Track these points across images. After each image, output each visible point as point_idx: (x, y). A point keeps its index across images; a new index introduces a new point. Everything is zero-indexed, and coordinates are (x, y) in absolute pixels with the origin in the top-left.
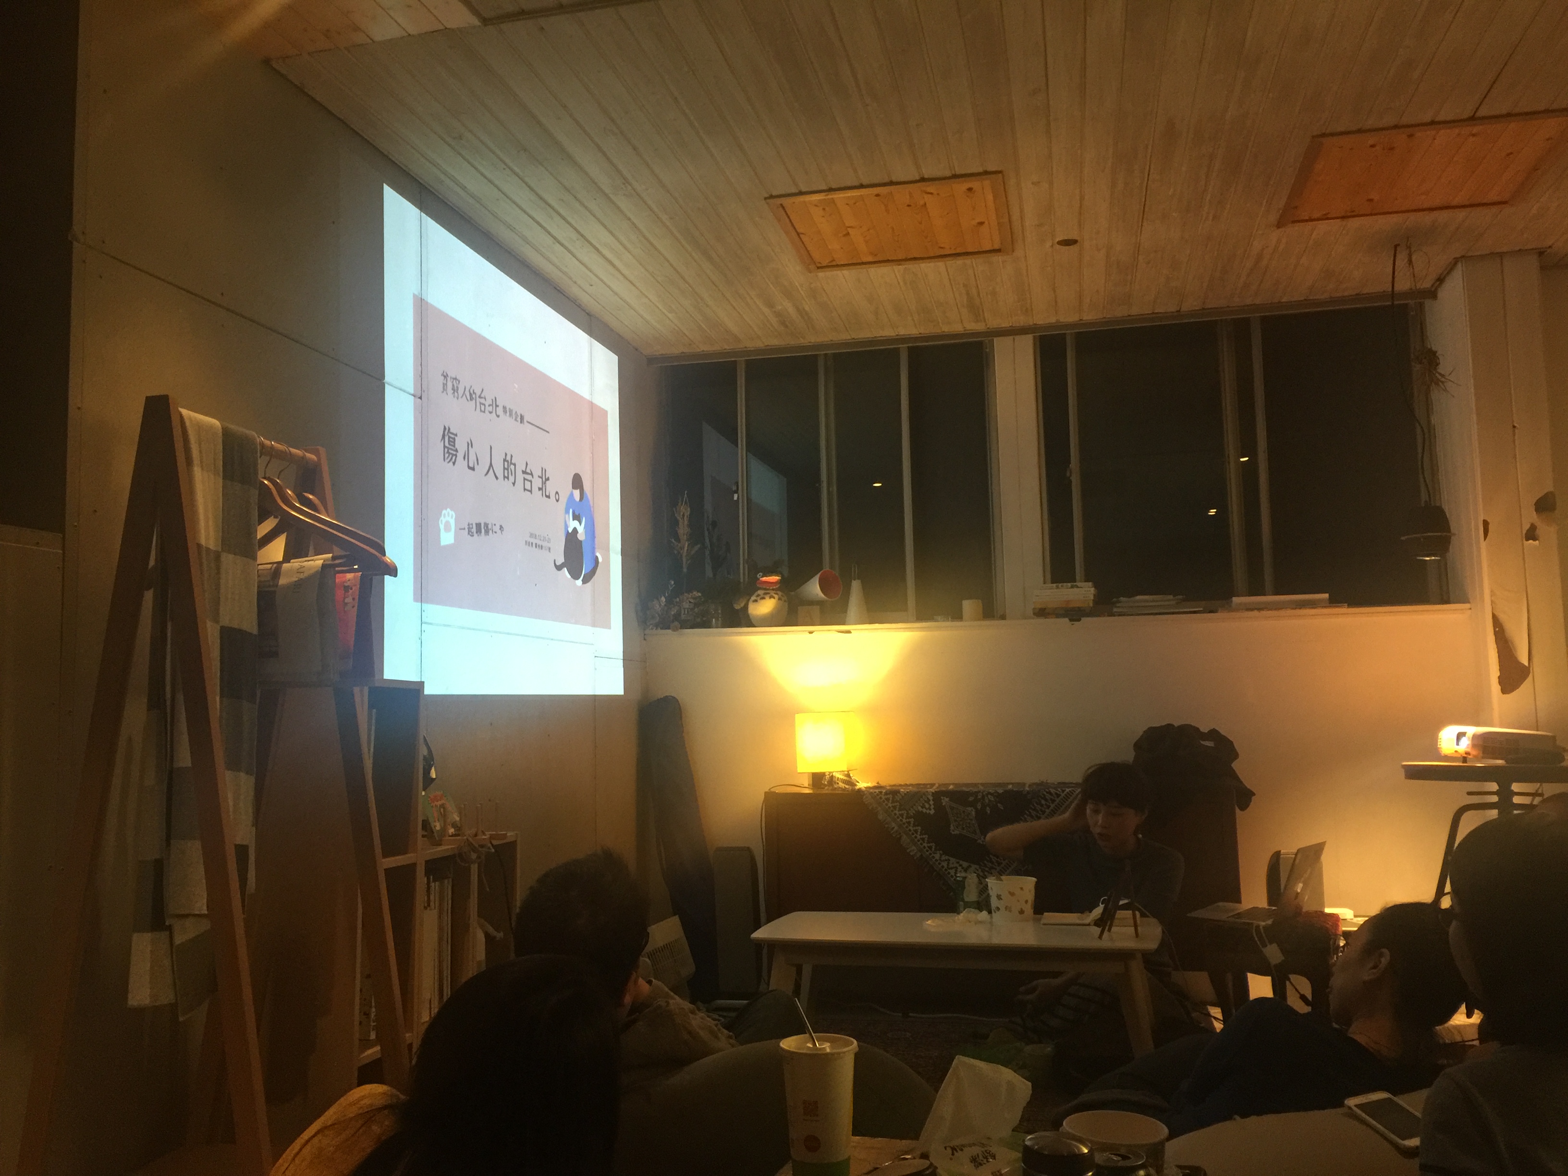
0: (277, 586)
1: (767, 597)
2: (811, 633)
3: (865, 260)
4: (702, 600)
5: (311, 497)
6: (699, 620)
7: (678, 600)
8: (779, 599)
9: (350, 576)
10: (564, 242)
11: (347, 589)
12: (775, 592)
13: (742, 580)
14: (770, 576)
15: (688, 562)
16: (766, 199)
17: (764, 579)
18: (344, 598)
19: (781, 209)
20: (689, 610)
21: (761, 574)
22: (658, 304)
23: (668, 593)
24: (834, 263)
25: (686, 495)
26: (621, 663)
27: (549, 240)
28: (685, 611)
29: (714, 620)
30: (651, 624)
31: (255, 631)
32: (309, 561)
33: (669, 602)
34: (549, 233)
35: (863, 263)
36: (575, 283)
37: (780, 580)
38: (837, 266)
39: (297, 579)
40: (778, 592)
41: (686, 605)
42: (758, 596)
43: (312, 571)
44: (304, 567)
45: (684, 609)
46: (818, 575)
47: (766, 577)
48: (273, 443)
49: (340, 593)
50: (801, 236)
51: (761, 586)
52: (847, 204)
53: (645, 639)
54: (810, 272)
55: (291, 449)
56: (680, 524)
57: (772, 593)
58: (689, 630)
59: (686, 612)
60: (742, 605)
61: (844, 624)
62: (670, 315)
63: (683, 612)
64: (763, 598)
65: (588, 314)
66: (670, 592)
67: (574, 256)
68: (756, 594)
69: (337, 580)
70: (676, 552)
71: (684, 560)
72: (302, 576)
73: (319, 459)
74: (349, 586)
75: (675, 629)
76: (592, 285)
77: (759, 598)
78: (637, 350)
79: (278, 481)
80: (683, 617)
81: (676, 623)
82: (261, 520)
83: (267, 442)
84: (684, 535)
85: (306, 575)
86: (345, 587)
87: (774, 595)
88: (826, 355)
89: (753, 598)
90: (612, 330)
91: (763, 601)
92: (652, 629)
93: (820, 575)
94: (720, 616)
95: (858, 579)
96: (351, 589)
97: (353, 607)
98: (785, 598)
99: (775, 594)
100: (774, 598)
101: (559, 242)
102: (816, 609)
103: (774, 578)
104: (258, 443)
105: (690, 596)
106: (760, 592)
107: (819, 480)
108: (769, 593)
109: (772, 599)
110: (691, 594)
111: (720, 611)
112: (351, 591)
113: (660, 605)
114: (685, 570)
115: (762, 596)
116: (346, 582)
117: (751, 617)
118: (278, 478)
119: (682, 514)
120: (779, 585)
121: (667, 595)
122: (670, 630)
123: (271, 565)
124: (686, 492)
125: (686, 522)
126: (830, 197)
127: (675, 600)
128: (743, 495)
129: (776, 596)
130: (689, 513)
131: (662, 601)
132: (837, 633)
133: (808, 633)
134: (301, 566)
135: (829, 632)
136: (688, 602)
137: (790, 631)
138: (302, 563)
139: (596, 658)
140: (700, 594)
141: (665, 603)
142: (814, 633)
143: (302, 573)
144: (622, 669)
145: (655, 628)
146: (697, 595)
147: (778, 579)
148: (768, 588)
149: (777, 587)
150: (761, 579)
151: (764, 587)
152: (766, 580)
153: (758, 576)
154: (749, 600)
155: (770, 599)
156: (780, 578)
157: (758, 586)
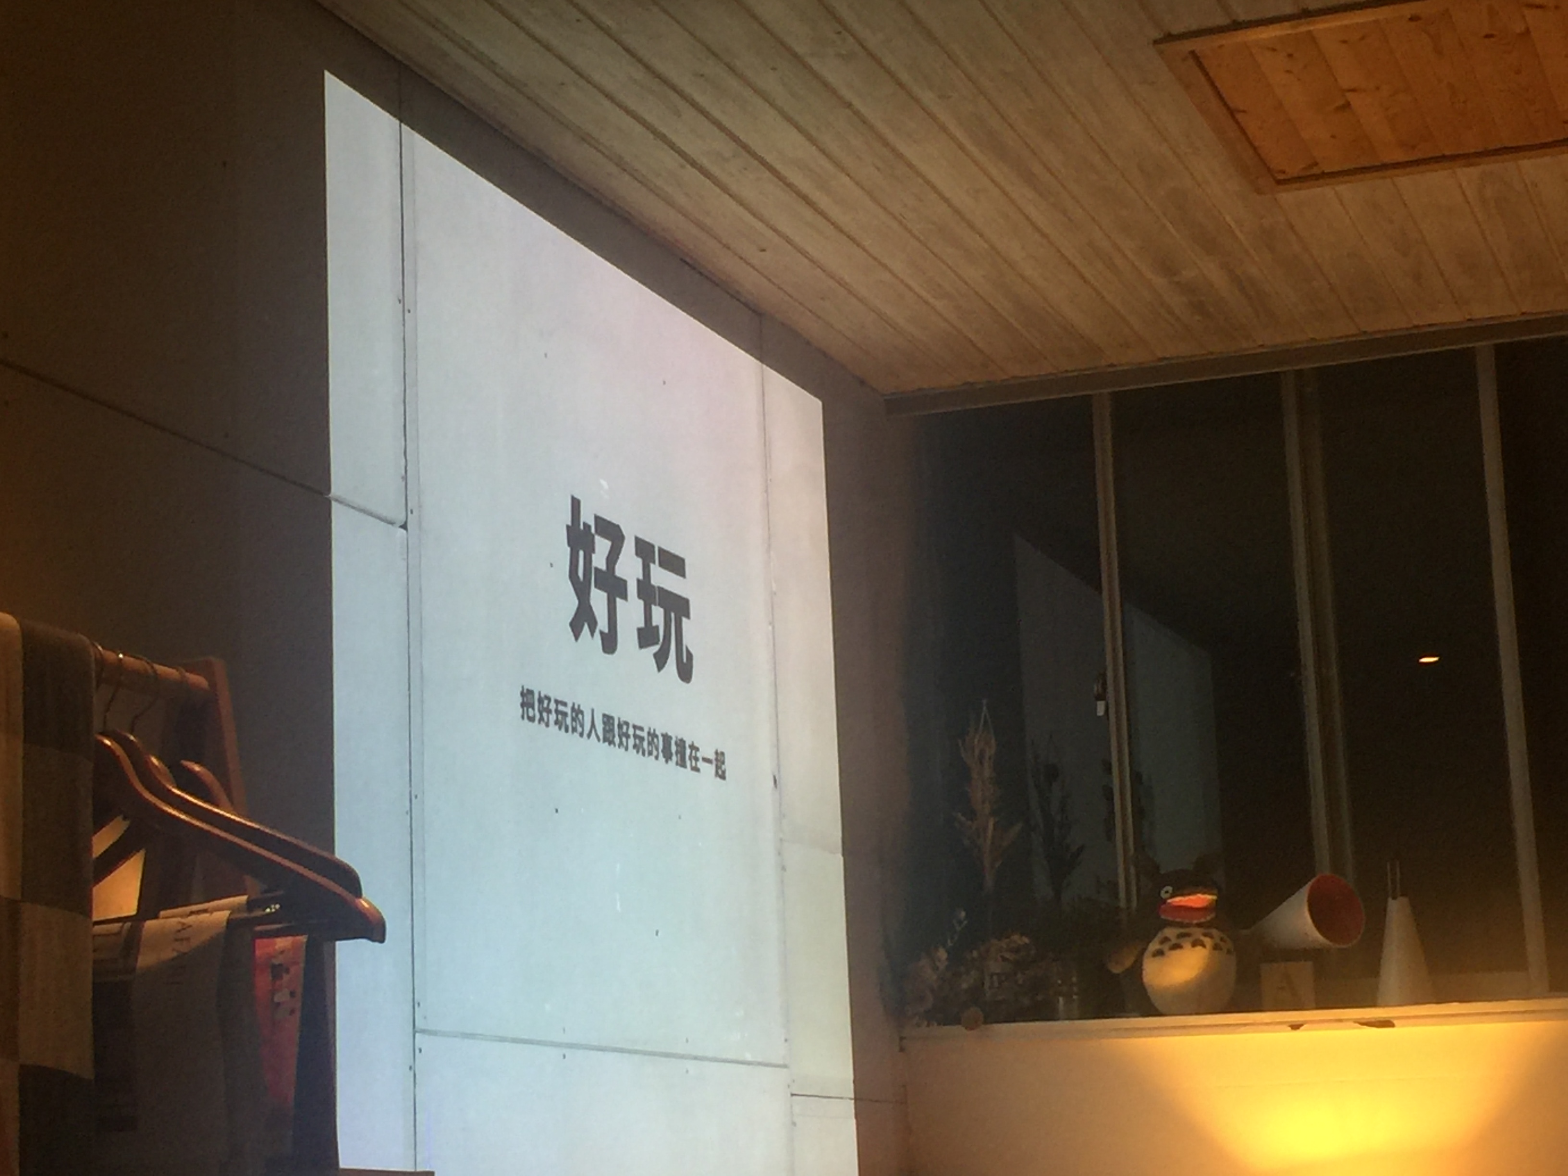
0: (134, 969)
1: (1187, 945)
2: (1295, 1027)
3: (1387, 160)
4: (1033, 953)
5: (197, 768)
6: (1026, 1001)
7: (975, 954)
8: (1216, 947)
9: (282, 943)
10: (705, 162)
11: (277, 971)
12: (1201, 930)
13: (1123, 904)
14: (1189, 894)
15: (997, 865)
16: (1156, 42)
17: (1178, 900)
18: (273, 994)
19: (1191, 62)
20: (1003, 978)
22: (911, 283)
23: (952, 938)
24: (1315, 170)
25: (985, 708)
26: (849, 1108)
27: (670, 160)
28: (992, 981)
29: (1061, 999)
30: (916, 1015)
31: (88, 1073)
32: (198, 912)
33: (956, 960)
34: (672, 146)
35: (1385, 167)
36: (727, 247)
37: (1217, 901)
38: (1323, 175)
39: (175, 954)
40: (1214, 932)
41: (995, 967)
43: (205, 937)
44: (190, 926)
45: (992, 975)
46: (1304, 892)
47: (1182, 895)
48: (121, 656)
49: (263, 981)
50: (1239, 117)
51: (1170, 919)
52: (1344, 42)
53: (902, 1050)
54: (1259, 191)
55: (157, 667)
56: (975, 775)
57: (1197, 933)
58: (1004, 1026)
59: (996, 984)
60: (1128, 962)
61: (1374, 1005)
62: (939, 304)
63: (987, 984)
64: (1177, 947)
65: (754, 311)
66: (956, 938)
67: (725, 189)
68: (1160, 936)
69: (258, 953)
70: (966, 842)
71: (987, 859)
72: (184, 948)
73: (213, 685)
74: (280, 965)
75: (972, 1025)
76: (764, 250)
77: (1165, 947)
78: (862, 382)
79: (132, 738)
80: (990, 993)
81: (974, 1010)
82: (99, 825)
83: (109, 655)
84: (983, 802)
85: (195, 943)
86: (274, 967)
87: (1202, 938)
88: (1299, 373)
89: (1154, 946)
90: (808, 343)
91: (1178, 952)
92: (918, 1025)
93: (1312, 888)
94: (1075, 989)
95: (1402, 895)
96: (287, 971)
97: (292, 1012)
98: (1230, 945)
99: (1205, 935)
100: (1204, 946)
101: (694, 164)
102: (1307, 967)
103: (1201, 899)
104: (93, 658)
105: (1004, 946)
106: (1170, 932)
107: (1294, 660)
109: (1199, 948)
110: (1006, 941)
111: (1074, 979)
112: (286, 977)
113: (935, 969)
114: (990, 884)
115: (1174, 941)
116: (274, 957)
117: (1149, 990)
118: (132, 734)
119: (977, 752)
120: (1213, 915)
121: (950, 944)
122: (960, 1026)
123: (120, 924)
124: (985, 702)
125: (987, 772)
126: (1303, 29)
127: (969, 956)
128: (1117, 704)
129: (1207, 941)
130: (993, 751)
131: (939, 961)
132: (1359, 1026)
133: (1290, 1028)
134: (183, 924)
135: (1341, 1024)
136: (1000, 959)
137: (1245, 1025)
138: (179, 919)
139: (794, 1097)
140: (1026, 940)
141: (946, 963)
142: (1302, 1028)
143: (182, 940)
144: (853, 1122)
145: (926, 1023)
146: (1020, 942)
147: (1209, 900)
148: (1187, 921)
149: (1208, 918)
150: (1169, 901)
151: (1178, 920)
152: (1182, 904)
153: (1163, 895)
154: (1144, 950)
155: (1193, 949)
156: (1215, 897)
157: (1163, 917)
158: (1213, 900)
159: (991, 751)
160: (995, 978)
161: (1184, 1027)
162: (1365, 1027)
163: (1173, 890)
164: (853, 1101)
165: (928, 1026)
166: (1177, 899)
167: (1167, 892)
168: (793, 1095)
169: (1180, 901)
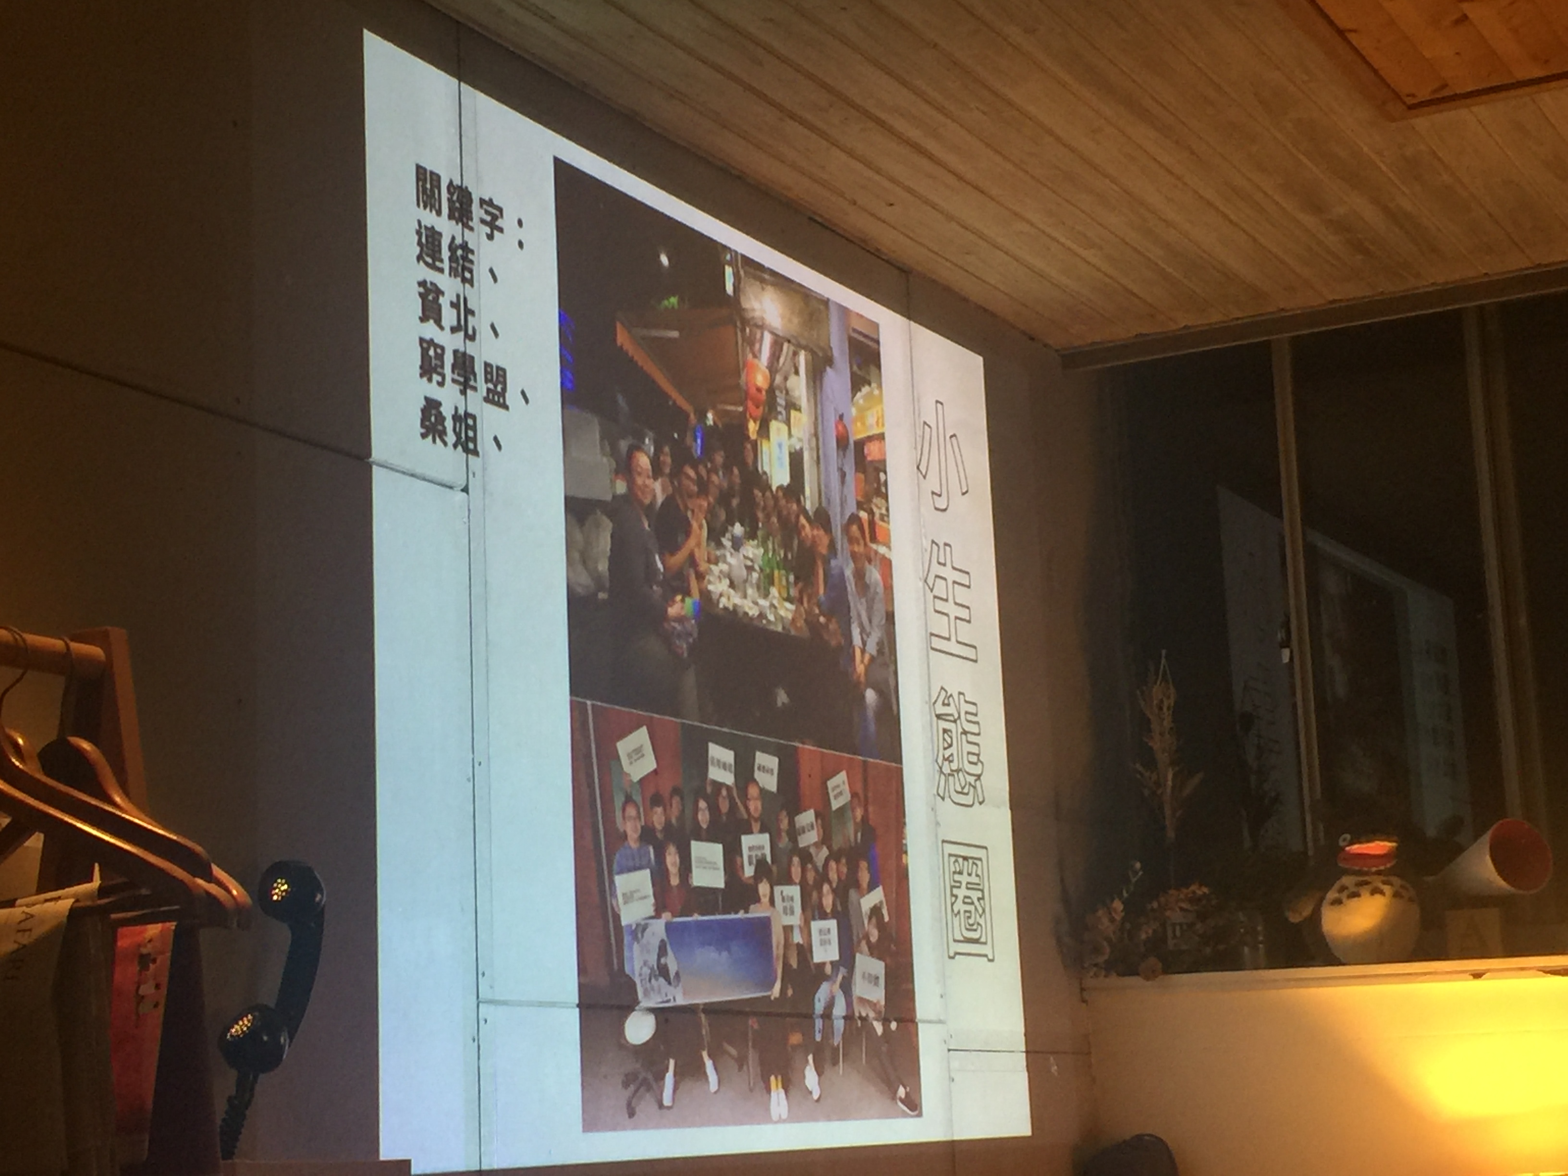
1: (1365, 892)
2: (1477, 975)
4: (1214, 902)
5: (85, 745)
6: (1207, 951)
7: (1155, 905)
8: (1396, 895)
9: (153, 930)
11: (145, 960)
12: (1382, 878)
13: (1310, 852)
14: (1368, 841)
15: (1178, 813)
17: (1356, 848)
18: (138, 987)
20: (1185, 927)
21: (1348, 836)
23: (1128, 890)
25: (1163, 661)
26: (1021, 1060)
28: (1174, 931)
29: (1246, 950)
30: (1096, 965)
32: (49, 900)
33: (1134, 909)
37: (1397, 848)
40: (1396, 881)
41: (1175, 917)
42: (1343, 889)
43: (48, 927)
45: (1174, 925)
46: (1486, 838)
47: (1360, 843)
49: (123, 972)
51: (1349, 866)
53: (1082, 1001)
54: (1394, 121)
56: (1155, 726)
57: (1377, 882)
58: (1185, 977)
59: (1178, 933)
60: (1307, 912)
63: (1170, 933)
64: (1357, 895)
66: (1132, 888)
68: (1337, 885)
69: (121, 942)
70: (1146, 792)
71: (1168, 812)
73: (109, 655)
74: (149, 954)
75: (1150, 975)
77: (1345, 895)
80: (1171, 943)
81: (1152, 961)
84: (1164, 752)
85: (36, 934)
86: (140, 955)
87: (1383, 887)
88: (1478, 308)
89: (1332, 895)
91: (1356, 900)
92: (1096, 975)
93: (1494, 835)
94: (1261, 938)
96: (154, 961)
97: (157, 1005)
98: (1412, 892)
99: (1384, 883)
100: (1382, 893)
102: (1492, 916)
103: (1380, 847)
105: (1182, 896)
106: (1347, 880)
108: (1367, 883)
109: (1378, 897)
110: (1185, 891)
111: (1257, 930)
112: (152, 966)
113: (1112, 920)
114: (1171, 834)
115: (1353, 889)
116: (145, 946)
117: (1329, 939)
119: (1157, 703)
120: (1393, 863)
121: (1125, 895)
122: (1138, 978)
124: (1163, 653)
125: (1167, 723)
127: (1149, 907)
128: (1302, 651)
129: (1387, 889)
131: (1115, 910)
132: (1544, 974)
133: (1471, 977)
134: (27, 913)
135: (1523, 973)
136: (1178, 910)
137: (1425, 974)
138: (25, 909)
139: (951, 1052)
140: (1205, 890)
141: (1123, 914)
142: (1484, 976)
143: (24, 931)
144: (1025, 1075)
145: (1103, 973)
146: (1199, 892)
147: (1390, 846)
148: (1365, 869)
149: (1388, 866)
150: (1347, 849)
151: (1357, 868)
152: (1360, 852)
153: (1341, 844)
154: (1322, 899)
155: (1373, 897)
156: (1394, 844)
157: (1341, 865)
158: (1393, 847)
159: (1171, 701)
160: (1178, 928)
161: (1365, 977)
162: (1549, 975)
163: (1352, 839)
164: (1024, 1054)
165: (1106, 976)
166: (1356, 846)
167: (1344, 840)
168: (949, 1050)
169: (1358, 848)
